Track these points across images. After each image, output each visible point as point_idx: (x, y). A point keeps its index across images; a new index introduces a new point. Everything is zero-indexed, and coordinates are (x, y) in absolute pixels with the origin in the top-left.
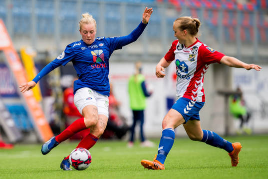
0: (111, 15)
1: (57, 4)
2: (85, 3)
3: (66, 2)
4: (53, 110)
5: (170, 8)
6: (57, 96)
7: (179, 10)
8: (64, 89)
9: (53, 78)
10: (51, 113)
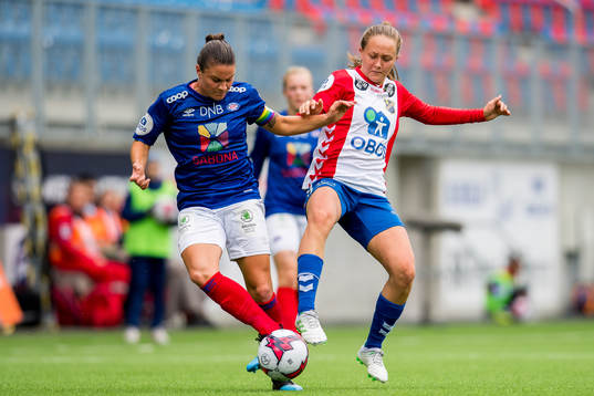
0: (164, 39)
1: (38, 9)
2: (104, 9)
3: (60, 5)
4: (23, 256)
5: (300, 25)
6: (35, 222)
7: (321, 30)
8: (50, 207)
9: (23, 181)
10: (18, 261)
